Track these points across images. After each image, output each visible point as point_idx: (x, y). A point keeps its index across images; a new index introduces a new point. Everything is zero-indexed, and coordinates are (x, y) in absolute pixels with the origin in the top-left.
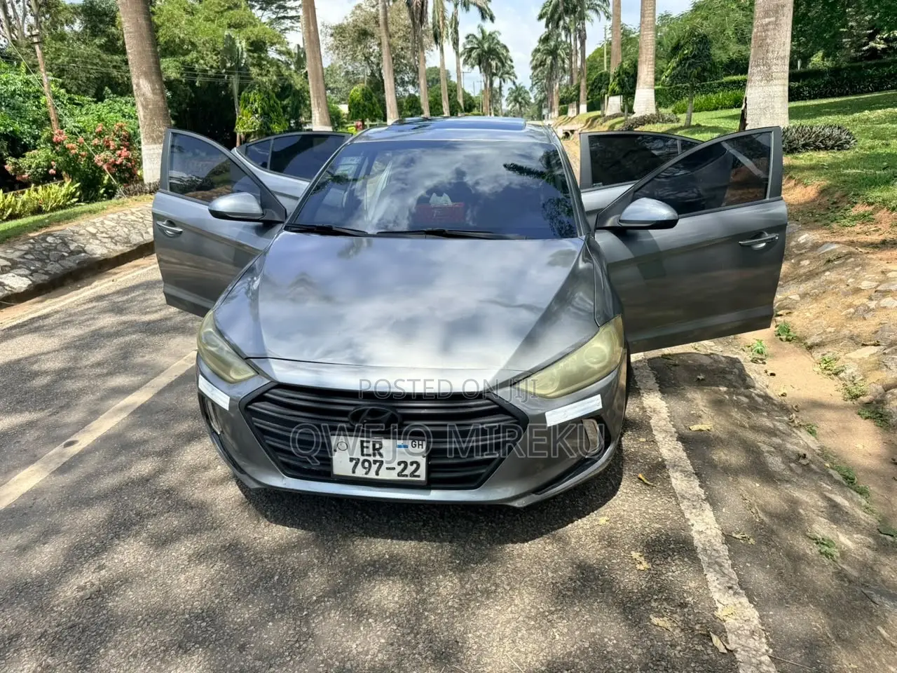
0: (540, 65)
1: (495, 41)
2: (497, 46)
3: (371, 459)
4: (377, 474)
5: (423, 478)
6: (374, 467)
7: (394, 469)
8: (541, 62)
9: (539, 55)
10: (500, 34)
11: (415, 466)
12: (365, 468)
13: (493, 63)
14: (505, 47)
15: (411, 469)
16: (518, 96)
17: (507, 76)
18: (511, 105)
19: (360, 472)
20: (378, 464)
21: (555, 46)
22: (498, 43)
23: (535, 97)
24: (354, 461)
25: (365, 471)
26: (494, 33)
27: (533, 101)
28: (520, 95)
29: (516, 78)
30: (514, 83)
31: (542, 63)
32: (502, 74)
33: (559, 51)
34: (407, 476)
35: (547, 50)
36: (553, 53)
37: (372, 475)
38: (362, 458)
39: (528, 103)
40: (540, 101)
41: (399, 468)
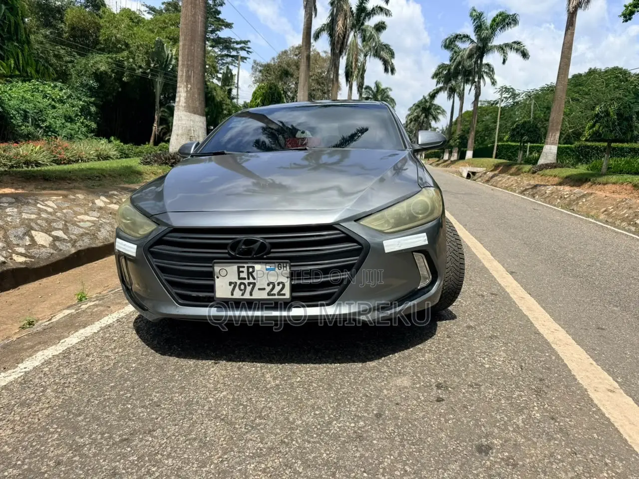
3: (246, 282)
4: (251, 295)
5: (288, 296)
6: (249, 289)
7: (264, 289)
11: (281, 285)
12: (241, 290)
15: (278, 288)
19: (238, 295)
20: (251, 285)
24: (233, 285)
25: (241, 292)
34: (274, 295)
37: (247, 296)
38: (239, 282)
41: (268, 289)
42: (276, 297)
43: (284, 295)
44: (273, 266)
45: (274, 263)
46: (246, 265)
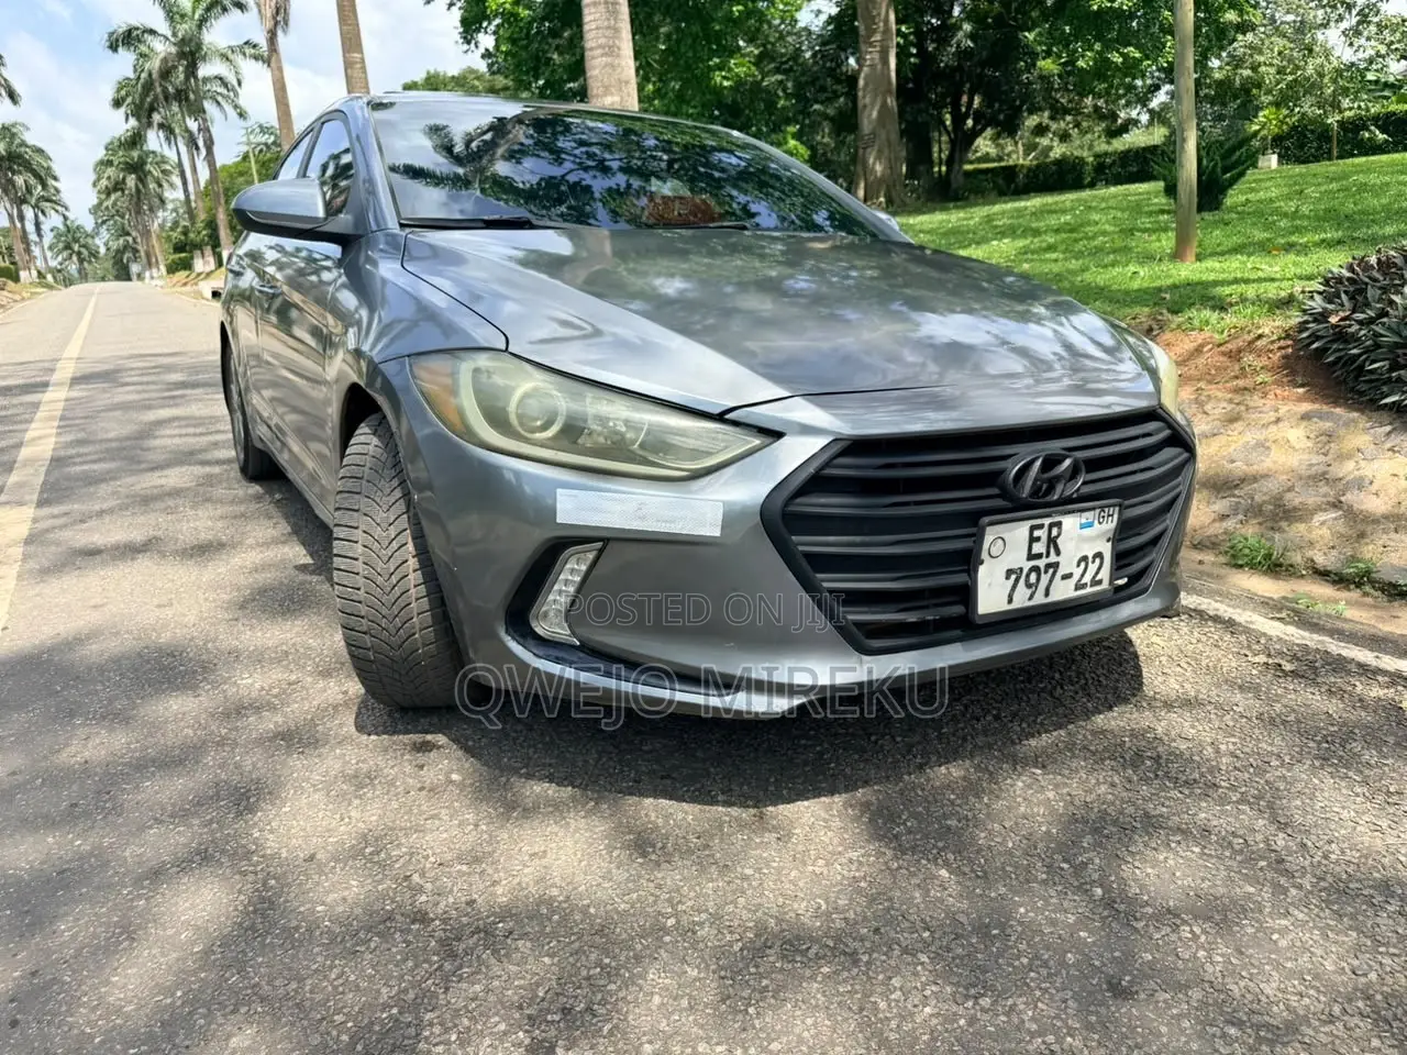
0: (115, 189)
1: (17, 141)
2: (23, 149)
3: (1041, 563)
4: (1047, 594)
5: (1106, 583)
6: (1045, 579)
7: (1071, 576)
8: (117, 183)
9: (110, 171)
10: (28, 129)
11: (1098, 561)
12: (1030, 586)
13: (19, 180)
14: (40, 151)
15: (1093, 568)
16: (71, 240)
17: (48, 204)
18: (60, 258)
19: (1022, 599)
20: (1051, 571)
21: (140, 157)
22: (23, 144)
23: (106, 244)
24: (1013, 577)
25: (1029, 592)
26: (14, 125)
27: (102, 250)
28: (76, 240)
29: (66, 209)
30: (65, 218)
31: (118, 186)
32: (38, 200)
33: (148, 167)
34: (1086, 586)
35: (127, 163)
36: (137, 168)
37: (1039, 599)
38: (1027, 565)
39: (94, 254)
40: (118, 251)
41: (1077, 572)
42: (1089, 590)
43: (1100, 582)
44: (1089, 515)
45: (1094, 509)
46: (1047, 522)
